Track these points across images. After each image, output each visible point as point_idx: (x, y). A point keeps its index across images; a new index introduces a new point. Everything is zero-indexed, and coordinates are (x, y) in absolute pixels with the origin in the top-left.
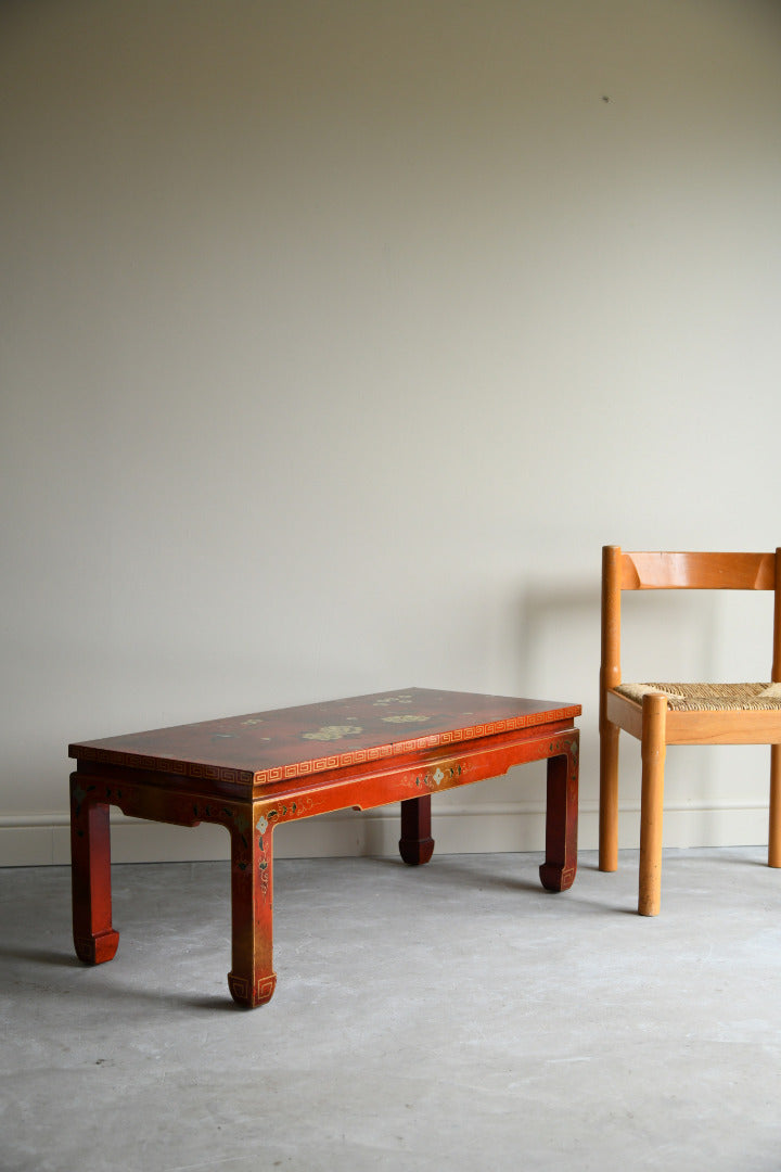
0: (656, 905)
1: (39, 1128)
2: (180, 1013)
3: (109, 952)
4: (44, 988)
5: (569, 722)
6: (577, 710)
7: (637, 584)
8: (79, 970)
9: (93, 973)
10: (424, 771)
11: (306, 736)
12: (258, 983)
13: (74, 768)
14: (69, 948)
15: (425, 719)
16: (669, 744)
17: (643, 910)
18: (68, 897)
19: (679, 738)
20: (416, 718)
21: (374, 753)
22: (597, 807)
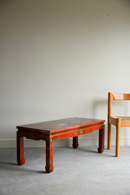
0: (119, 155)
1: (13, 194)
2: (37, 174)
3: (23, 163)
4: (12, 169)
5: (103, 123)
6: (104, 121)
7: (114, 99)
8: (18, 166)
9: (20, 167)
10: (79, 131)
11: (58, 125)
12: (51, 168)
13: (18, 130)
14: (16, 162)
15: (78, 122)
16: (121, 127)
17: (116, 156)
18: (16, 154)
19: (123, 126)
20: (77, 122)
21: (71, 128)
22: (107, 138)
